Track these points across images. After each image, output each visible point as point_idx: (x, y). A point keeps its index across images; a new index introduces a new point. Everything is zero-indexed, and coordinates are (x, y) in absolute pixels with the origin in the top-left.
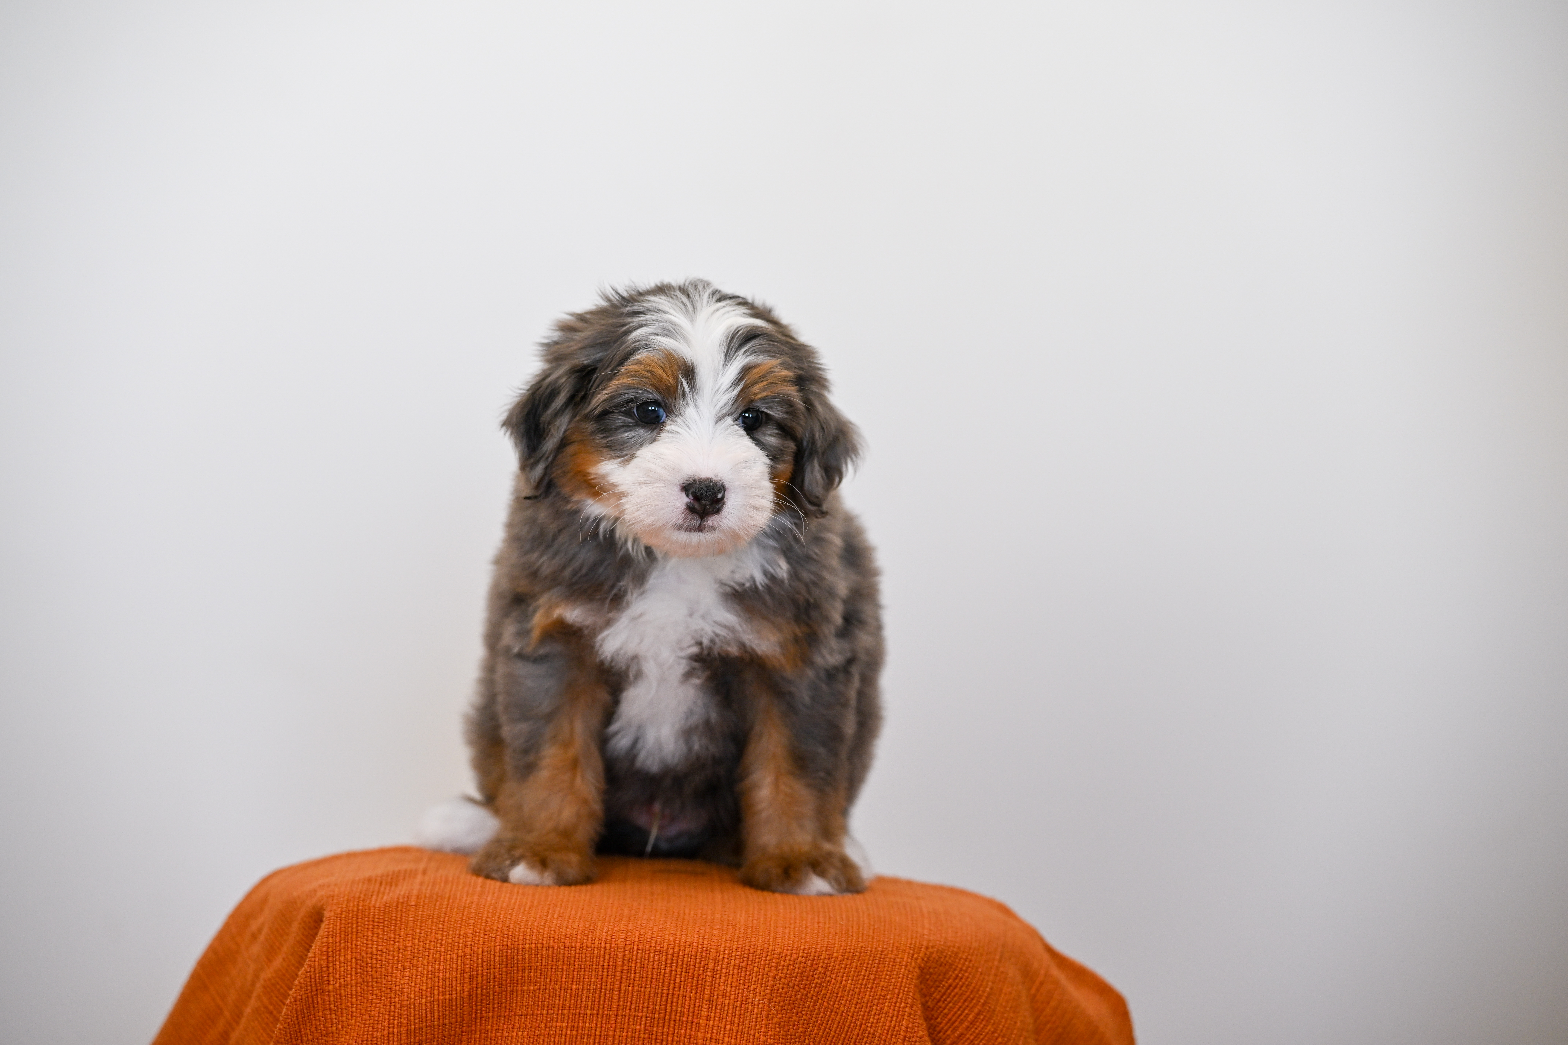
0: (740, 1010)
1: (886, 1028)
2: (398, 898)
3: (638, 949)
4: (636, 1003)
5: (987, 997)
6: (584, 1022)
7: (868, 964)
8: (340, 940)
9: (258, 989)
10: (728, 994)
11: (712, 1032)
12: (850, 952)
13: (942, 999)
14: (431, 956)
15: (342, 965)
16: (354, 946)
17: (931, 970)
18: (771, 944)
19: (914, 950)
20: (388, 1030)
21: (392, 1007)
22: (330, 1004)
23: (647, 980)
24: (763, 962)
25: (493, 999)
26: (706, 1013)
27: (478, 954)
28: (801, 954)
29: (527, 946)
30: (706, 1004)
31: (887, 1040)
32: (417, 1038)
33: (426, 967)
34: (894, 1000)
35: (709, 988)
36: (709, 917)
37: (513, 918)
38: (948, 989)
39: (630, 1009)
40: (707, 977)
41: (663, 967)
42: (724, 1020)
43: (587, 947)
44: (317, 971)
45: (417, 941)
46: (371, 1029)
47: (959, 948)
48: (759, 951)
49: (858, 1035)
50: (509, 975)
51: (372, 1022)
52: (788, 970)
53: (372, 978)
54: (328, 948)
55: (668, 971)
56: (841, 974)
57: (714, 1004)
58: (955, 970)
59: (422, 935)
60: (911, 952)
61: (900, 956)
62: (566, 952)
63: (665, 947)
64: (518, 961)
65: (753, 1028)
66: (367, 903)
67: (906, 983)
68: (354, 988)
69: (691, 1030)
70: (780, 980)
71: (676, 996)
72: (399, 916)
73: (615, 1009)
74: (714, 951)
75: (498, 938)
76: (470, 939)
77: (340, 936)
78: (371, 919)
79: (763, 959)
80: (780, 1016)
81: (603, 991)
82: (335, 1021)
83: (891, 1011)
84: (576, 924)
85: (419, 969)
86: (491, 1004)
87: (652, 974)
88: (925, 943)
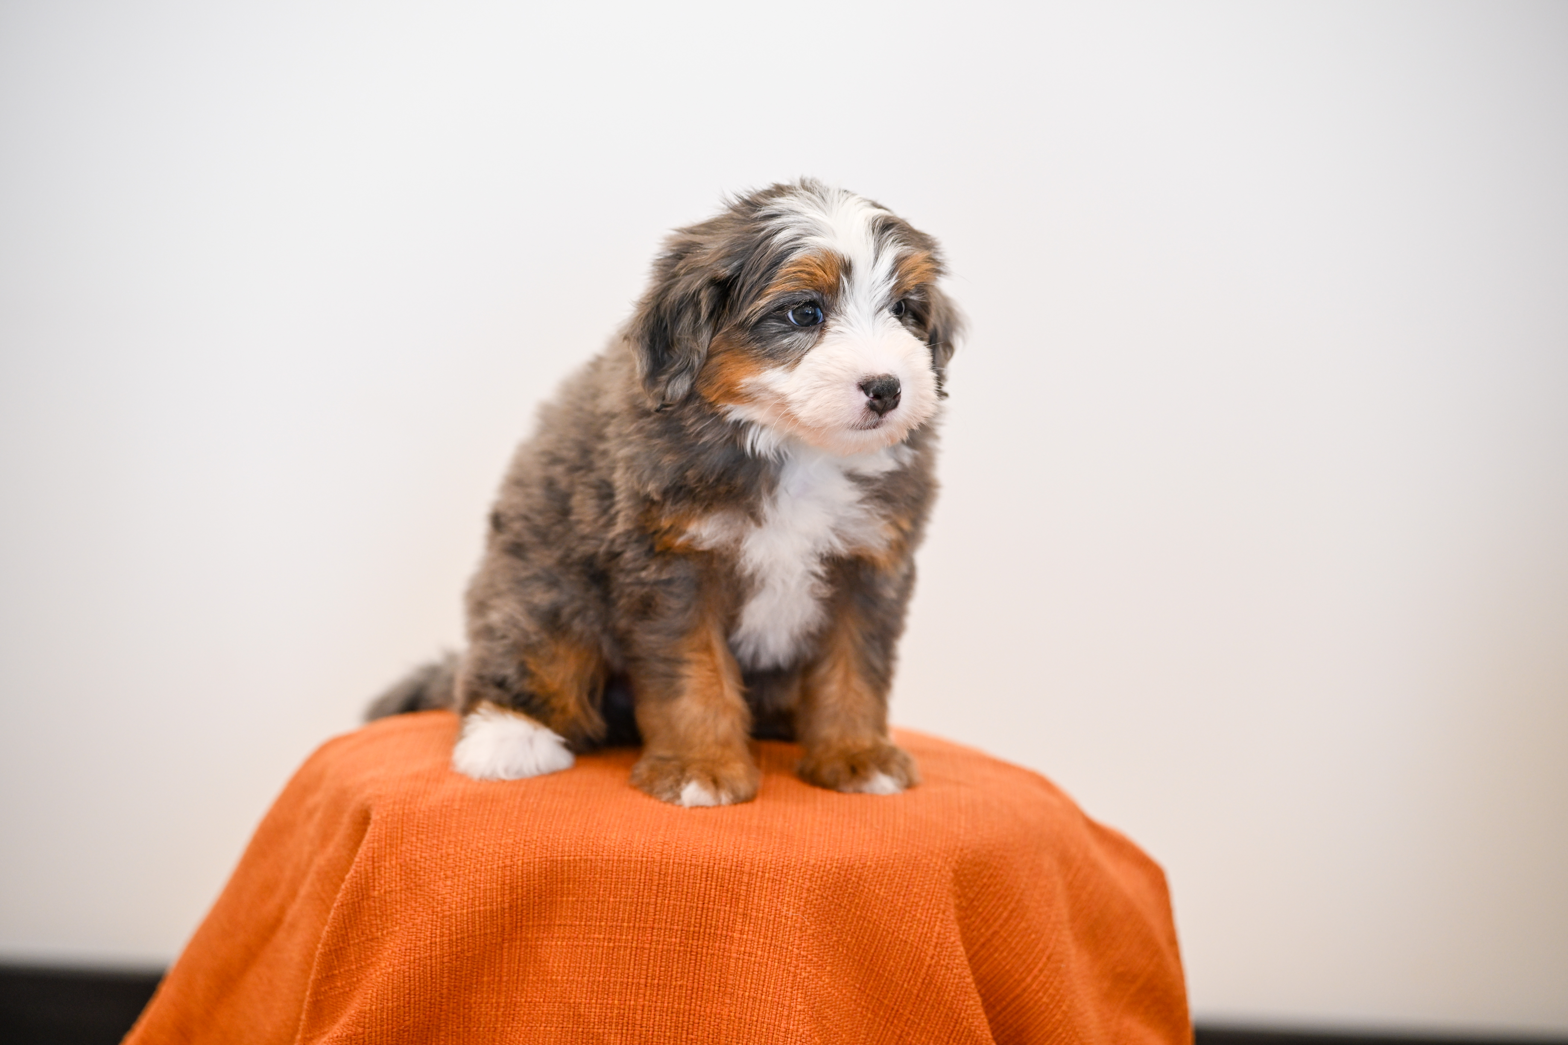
0: (774, 924)
1: (919, 935)
2: (443, 801)
3: (674, 863)
4: (672, 916)
5: (1022, 894)
6: (621, 935)
7: (901, 871)
8: (386, 845)
9: (311, 876)
10: (762, 908)
11: (746, 947)
12: (883, 860)
13: (977, 899)
14: (472, 866)
15: (387, 871)
16: (399, 852)
17: (966, 872)
18: (805, 855)
19: (947, 854)
20: (431, 940)
21: (434, 917)
22: (375, 910)
23: (682, 894)
24: (797, 875)
25: (533, 909)
26: (740, 927)
27: (518, 866)
28: (835, 865)
29: (566, 858)
30: (740, 918)
31: (919, 947)
32: (459, 948)
33: (467, 877)
34: (927, 907)
35: (743, 902)
36: (746, 824)
37: (553, 827)
38: (982, 888)
39: (666, 922)
40: (742, 891)
41: (698, 881)
42: (758, 934)
43: (624, 861)
44: (363, 877)
45: (458, 849)
46: (414, 938)
47: (994, 845)
48: (793, 863)
49: (890, 943)
50: (548, 887)
51: (415, 930)
52: (821, 881)
53: (416, 886)
54: (374, 853)
55: (703, 885)
56: (874, 883)
57: (748, 918)
58: (990, 868)
59: (464, 843)
61: (934, 860)
62: (603, 865)
63: (701, 860)
64: (557, 873)
65: (786, 941)
66: (412, 806)
67: (939, 889)
68: (399, 895)
69: (725, 943)
70: (814, 891)
71: (711, 910)
72: (442, 821)
73: (652, 923)
74: (749, 864)
75: (538, 849)
76: (510, 850)
77: (386, 839)
78: (416, 824)
79: (798, 871)
80: (814, 927)
81: (640, 904)
82: (380, 927)
83: (923, 918)
84: (615, 834)
85: (461, 879)
86: (531, 914)
87: (688, 888)
88: (960, 845)
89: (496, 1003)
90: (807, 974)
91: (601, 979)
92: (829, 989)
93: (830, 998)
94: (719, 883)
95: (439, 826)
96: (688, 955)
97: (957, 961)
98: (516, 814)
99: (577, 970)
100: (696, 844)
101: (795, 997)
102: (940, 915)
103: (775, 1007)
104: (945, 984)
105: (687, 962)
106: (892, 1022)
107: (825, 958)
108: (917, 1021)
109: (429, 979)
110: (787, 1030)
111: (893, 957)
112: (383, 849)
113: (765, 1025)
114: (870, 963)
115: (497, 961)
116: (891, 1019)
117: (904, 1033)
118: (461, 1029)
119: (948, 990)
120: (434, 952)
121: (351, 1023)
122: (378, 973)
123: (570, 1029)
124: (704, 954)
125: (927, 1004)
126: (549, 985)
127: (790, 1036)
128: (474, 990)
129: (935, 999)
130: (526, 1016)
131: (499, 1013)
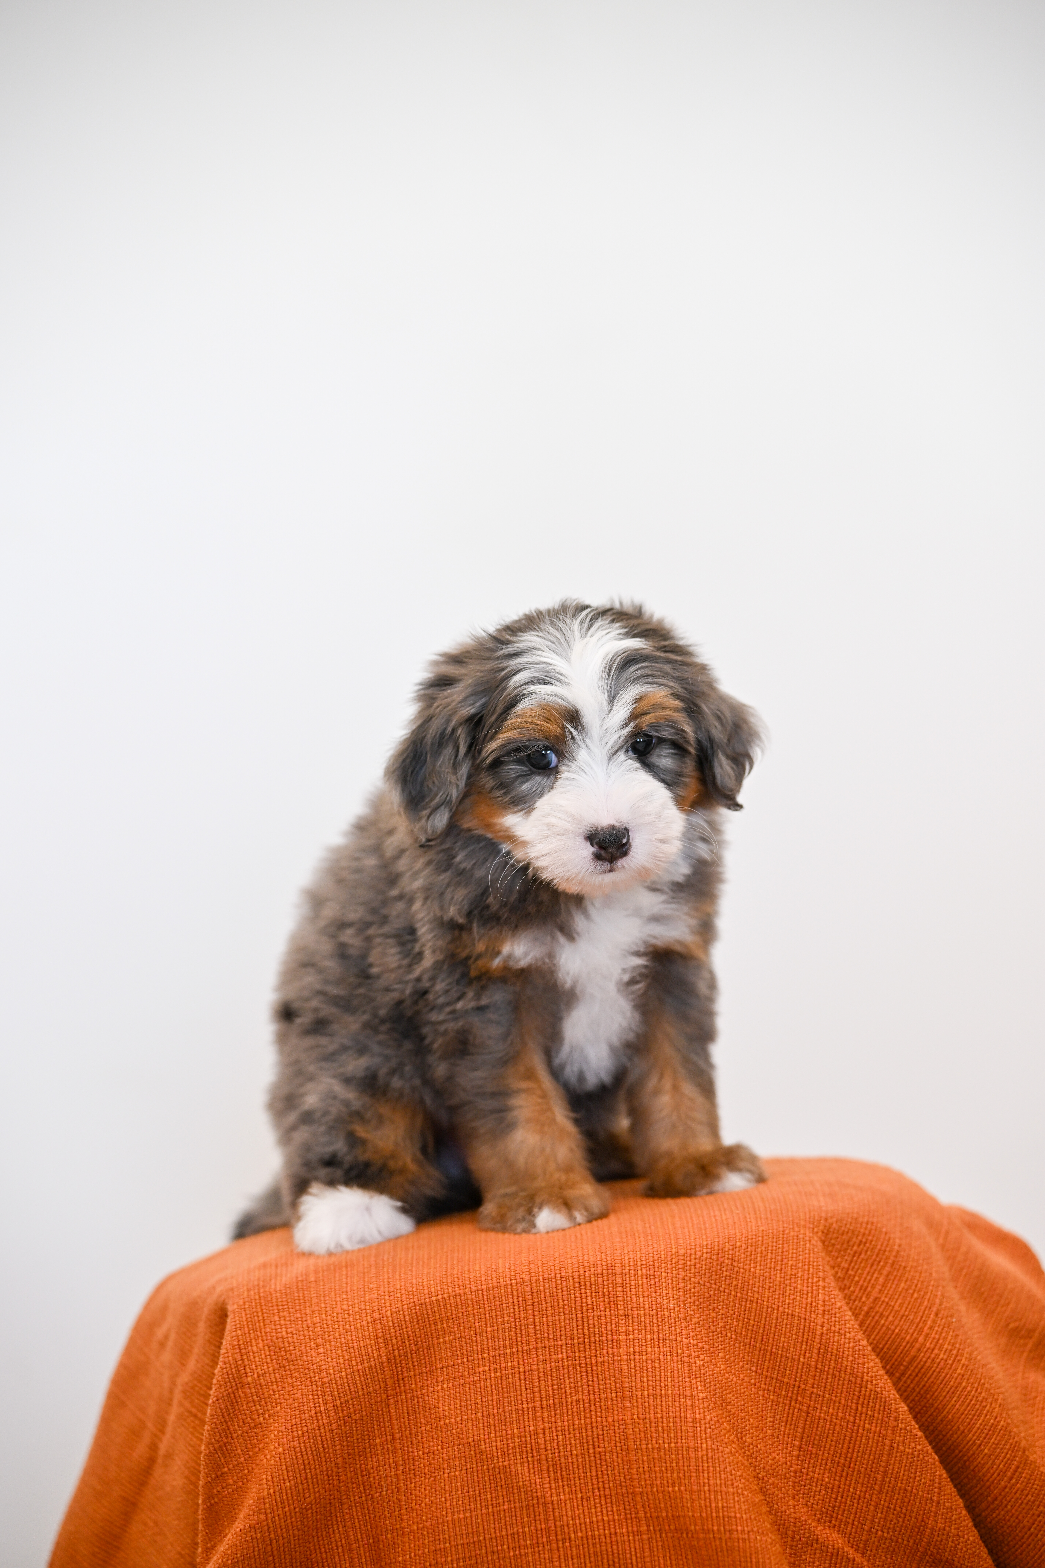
0: (657, 1318)
1: (804, 1306)
2: (297, 1278)
3: (543, 1279)
4: (554, 1332)
6: (506, 1362)
7: (772, 1246)
8: (249, 1331)
9: (178, 1396)
10: (642, 1305)
11: (634, 1346)
12: (752, 1239)
13: (851, 1267)
14: (341, 1328)
15: (256, 1354)
16: (263, 1334)
17: (833, 1241)
18: (674, 1247)
19: (813, 1224)
20: (315, 1410)
21: (314, 1386)
22: (252, 1396)
23: (559, 1308)
24: (669, 1267)
25: (412, 1358)
26: (624, 1328)
27: (387, 1317)
28: (705, 1251)
29: (434, 1298)
30: (622, 1320)
31: (807, 1317)
32: (345, 1412)
33: (339, 1340)
34: (806, 1277)
36: (607, 1233)
37: (414, 1273)
39: (549, 1340)
40: (618, 1292)
41: (572, 1292)
42: (643, 1331)
43: (493, 1288)
44: (233, 1366)
45: (324, 1316)
46: (297, 1412)
47: (858, 1213)
48: (663, 1256)
49: (777, 1319)
50: (422, 1331)
51: (296, 1405)
52: (695, 1268)
53: (289, 1362)
54: (239, 1341)
55: (578, 1294)
56: (748, 1262)
57: (630, 1317)
58: (858, 1235)
59: (328, 1309)
60: (811, 1226)
61: (802, 1232)
62: (474, 1297)
63: (570, 1271)
64: (428, 1315)
65: (673, 1332)
66: (267, 1289)
67: (814, 1258)
68: (273, 1375)
69: (613, 1348)
70: (690, 1280)
71: (591, 1318)
72: (301, 1295)
73: (534, 1343)
74: (619, 1265)
75: (404, 1296)
76: (376, 1304)
77: (248, 1326)
78: (275, 1304)
79: (669, 1263)
80: (697, 1315)
81: (518, 1327)
82: (261, 1411)
83: (805, 1288)
84: (478, 1266)
85: (333, 1343)
86: (410, 1362)
87: (563, 1301)
88: (823, 1215)
89: (393, 1462)
90: (702, 1362)
91: (495, 1411)
92: (727, 1375)
93: (730, 1384)
94: (593, 1290)
95: (299, 1300)
96: (578, 1368)
97: (848, 1325)
98: (373, 1271)
99: (469, 1407)
100: (561, 1257)
101: (695, 1386)
102: (821, 1283)
103: (677, 1399)
104: (841, 1350)
105: (579, 1376)
106: (797, 1400)
107: (716, 1345)
108: (821, 1393)
109: (322, 1449)
110: (694, 1420)
111: (783, 1332)
112: (247, 1335)
113: (671, 1420)
114: (762, 1344)
115: (386, 1419)
116: (794, 1397)
117: (811, 1408)
118: (364, 1499)
119: (845, 1356)
120: (321, 1421)
121: (251, 1513)
122: (268, 1457)
123: (475, 1469)
124: (594, 1364)
125: (828, 1374)
126: (444, 1430)
127: (698, 1425)
128: (368, 1455)
129: (834, 1367)
130: (427, 1468)
131: (400, 1472)
